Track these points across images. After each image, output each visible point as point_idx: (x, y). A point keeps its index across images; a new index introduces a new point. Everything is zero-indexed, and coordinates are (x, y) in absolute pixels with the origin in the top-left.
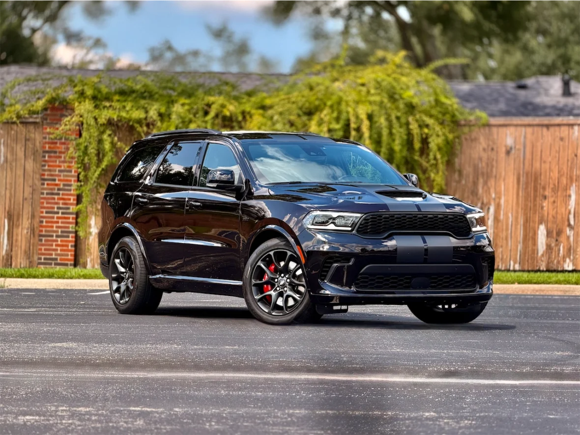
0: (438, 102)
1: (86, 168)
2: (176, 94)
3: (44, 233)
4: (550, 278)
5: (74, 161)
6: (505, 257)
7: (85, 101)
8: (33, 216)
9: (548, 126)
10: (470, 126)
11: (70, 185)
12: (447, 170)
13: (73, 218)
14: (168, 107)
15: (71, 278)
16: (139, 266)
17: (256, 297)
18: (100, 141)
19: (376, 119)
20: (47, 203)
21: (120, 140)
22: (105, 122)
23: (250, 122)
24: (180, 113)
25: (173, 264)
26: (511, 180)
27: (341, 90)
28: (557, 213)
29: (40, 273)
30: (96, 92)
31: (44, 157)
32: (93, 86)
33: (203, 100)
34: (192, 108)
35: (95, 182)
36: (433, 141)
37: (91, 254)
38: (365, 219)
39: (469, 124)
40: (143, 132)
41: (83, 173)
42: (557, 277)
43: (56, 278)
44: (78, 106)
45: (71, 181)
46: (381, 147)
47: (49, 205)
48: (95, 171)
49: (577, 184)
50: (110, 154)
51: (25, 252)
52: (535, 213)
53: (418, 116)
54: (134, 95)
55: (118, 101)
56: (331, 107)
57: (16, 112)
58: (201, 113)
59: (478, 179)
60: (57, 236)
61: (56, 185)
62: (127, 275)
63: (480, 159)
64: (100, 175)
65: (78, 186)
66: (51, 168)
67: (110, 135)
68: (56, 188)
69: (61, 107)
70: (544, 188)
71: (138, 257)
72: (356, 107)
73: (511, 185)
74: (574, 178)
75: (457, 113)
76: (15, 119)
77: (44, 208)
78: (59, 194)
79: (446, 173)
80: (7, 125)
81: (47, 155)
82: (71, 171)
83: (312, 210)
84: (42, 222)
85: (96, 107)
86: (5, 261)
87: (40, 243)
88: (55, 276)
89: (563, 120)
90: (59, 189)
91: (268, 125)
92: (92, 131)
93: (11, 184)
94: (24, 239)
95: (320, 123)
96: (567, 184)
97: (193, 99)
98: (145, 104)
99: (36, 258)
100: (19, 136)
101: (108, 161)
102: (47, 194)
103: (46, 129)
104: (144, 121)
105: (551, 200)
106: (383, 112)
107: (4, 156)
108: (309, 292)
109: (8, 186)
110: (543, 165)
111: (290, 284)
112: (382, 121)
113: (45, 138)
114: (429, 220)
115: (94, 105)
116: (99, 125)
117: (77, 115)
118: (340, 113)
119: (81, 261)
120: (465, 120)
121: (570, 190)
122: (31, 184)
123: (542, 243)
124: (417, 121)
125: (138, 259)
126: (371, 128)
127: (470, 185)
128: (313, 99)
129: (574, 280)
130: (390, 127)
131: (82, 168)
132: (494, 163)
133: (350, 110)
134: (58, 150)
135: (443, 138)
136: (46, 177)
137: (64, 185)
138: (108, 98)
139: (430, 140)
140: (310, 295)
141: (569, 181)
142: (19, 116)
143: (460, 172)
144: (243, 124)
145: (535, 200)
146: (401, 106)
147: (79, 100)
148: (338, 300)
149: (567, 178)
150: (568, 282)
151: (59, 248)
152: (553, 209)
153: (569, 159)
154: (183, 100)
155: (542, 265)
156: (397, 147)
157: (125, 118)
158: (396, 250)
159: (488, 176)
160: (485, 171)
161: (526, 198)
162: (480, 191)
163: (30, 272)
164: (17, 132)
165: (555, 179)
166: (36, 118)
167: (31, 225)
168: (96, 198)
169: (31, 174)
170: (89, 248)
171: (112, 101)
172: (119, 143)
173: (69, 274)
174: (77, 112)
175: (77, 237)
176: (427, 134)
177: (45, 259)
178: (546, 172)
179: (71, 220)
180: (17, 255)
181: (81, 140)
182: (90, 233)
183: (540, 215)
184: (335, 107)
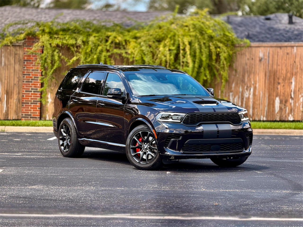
0: (224, 35)
1: (46, 69)
2: (91, 31)
3: (24, 102)
4: (281, 126)
5: (39, 65)
6: (258, 114)
7: (45, 35)
8: (19, 93)
9: (280, 47)
10: (241, 47)
11: (38, 78)
12: (229, 70)
13: (39, 94)
14: (87, 38)
15: (39, 126)
16: (73, 133)
17: (132, 155)
18: (53, 56)
19: (193, 44)
20: (26, 86)
21: (63, 54)
22: (55, 46)
23: (129, 46)
24: (93, 41)
25: (90, 132)
26: (262, 75)
27: (175, 29)
28: (285, 91)
29: (23, 123)
30: (51, 30)
31: (24, 63)
32: (49, 27)
33: (105, 34)
34: (100, 38)
35: (50, 76)
36: (222, 55)
37: (48, 112)
38: (187, 116)
39: (240, 46)
40: (75, 50)
41: (44, 72)
42: (285, 125)
43: (31, 126)
44: (41, 37)
45: (38, 75)
46: (196, 59)
47: (27, 88)
48: (50, 71)
49: (295, 76)
50: (58, 62)
51: (15, 111)
52: (274, 91)
53: (214, 42)
54: (70, 31)
55: (62, 35)
56: (170, 38)
57: (10, 41)
58: (104, 41)
59: (245, 74)
60: (31, 103)
61: (31, 77)
62: (67, 138)
63: (246, 64)
64: (53, 73)
65: (42, 78)
66: (28, 69)
67: (58, 52)
68: (31, 79)
69: (33, 37)
70: (279, 79)
71: (73, 129)
72: (183, 38)
73: (262, 77)
74: (294, 73)
75: (234, 41)
76: (9, 44)
77: (25, 89)
78: (32, 82)
79: (229, 71)
80: (5, 47)
81: (26, 62)
82: (38, 70)
83: (161, 111)
84: (23, 96)
85: (51, 38)
86: (5, 116)
87: (22, 107)
88: (30, 125)
89: (288, 44)
90: (32, 80)
91: (138, 47)
92: (49, 50)
93: (8, 77)
94: (14, 105)
95: (165, 46)
96: (290, 76)
97: (100, 34)
98: (76, 36)
99: (20, 114)
100: (11, 52)
101: (57, 66)
102: (26, 82)
103: (25, 49)
104: (75, 45)
105: (282, 85)
106: (197, 41)
107: (4, 63)
108: (159, 153)
109: (6, 78)
110: (278, 67)
111: (149, 148)
112: (196, 45)
113: (25, 53)
114: (220, 116)
115: (49, 37)
116: (52, 47)
117: (41, 42)
118: (175, 41)
119: (44, 116)
120: (238, 44)
121: (292, 79)
122: (18, 77)
123: (277, 107)
124: (214, 45)
125: (73, 130)
126: (190, 49)
127: (241, 77)
128: (161, 34)
129: (293, 127)
130: (200, 48)
131: (44, 69)
132: (253, 66)
133: (180, 39)
134: (31, 60)
135: (227, 53)
136: (25, 73)
137: (35, 77)
138: (57, 33)
139: (221, 54)
140: (159, 154)
141: (291, 76)
142: (11, 43)
143: (236, 71)
144: (125, 46)
145: (274, 85)
146: (206, 37)
147: (42, 34)
148: (174, 157)
149: (290, 74)
150: (290, 128)
151: (32, 109)
152: (283, 89)
153: (292, 63)
154: (95, 34)
155: (277, 118)
156: (204, 59)
157: (65, 44)
158: (203, 131)
159: (250, 73)
160: (248, 70)
161: (270, 83)
162: (246, 80)
163: (18, 123)
164: (10, 50)
165: (284, 74)
166: (20, 43)
167: (18, 98)
168: (51, 84)
169: (18, 72)
170: (48, 109)
171: (59, 35)
172: (62, 56)
173: (37, 124)
174: (41, 41)
175: (41, 104)
176: (219, 52)
177: (25, 115)
178: (279, 70)
179: (38, 95)
180: (11, 113)
181: (43, 55)
182: (48, 102)
183: (277, 92)
184: (172, 38)
